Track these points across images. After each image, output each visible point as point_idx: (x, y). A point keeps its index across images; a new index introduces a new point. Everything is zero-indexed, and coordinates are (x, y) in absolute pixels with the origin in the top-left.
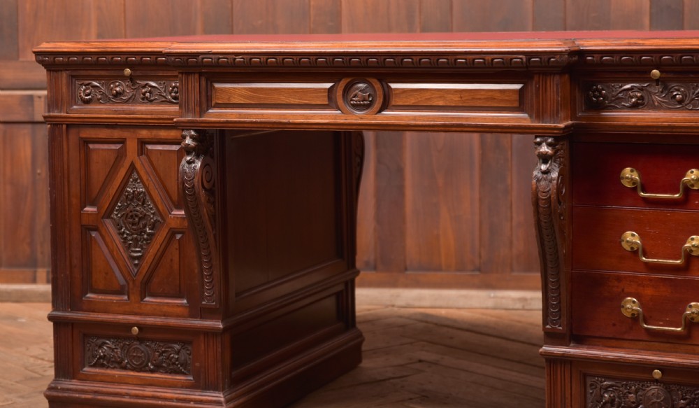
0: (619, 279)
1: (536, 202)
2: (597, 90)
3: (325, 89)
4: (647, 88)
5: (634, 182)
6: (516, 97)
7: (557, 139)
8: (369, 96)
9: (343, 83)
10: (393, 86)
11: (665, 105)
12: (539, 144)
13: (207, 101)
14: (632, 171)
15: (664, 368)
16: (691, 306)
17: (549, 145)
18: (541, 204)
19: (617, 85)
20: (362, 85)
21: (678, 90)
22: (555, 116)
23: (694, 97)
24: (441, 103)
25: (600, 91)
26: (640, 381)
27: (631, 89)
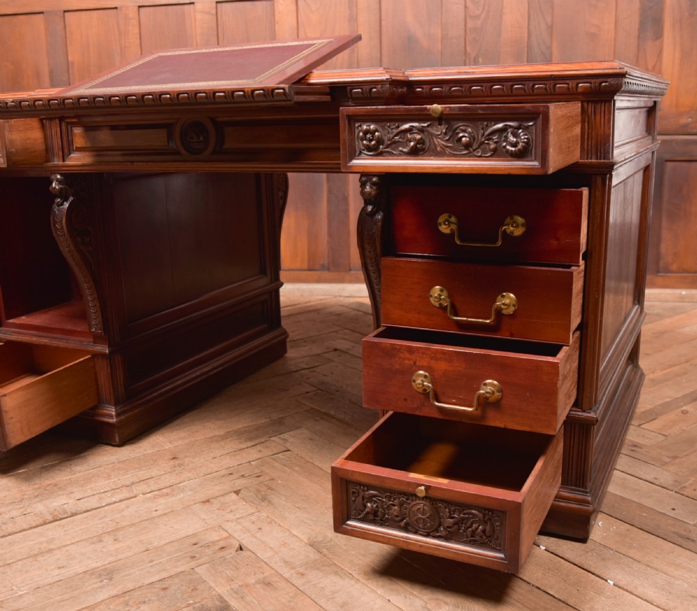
2: (370, 131)
4: (429, 129)
11: (448, 151)
19: (393, 125)
21: (464, 131)
23: (483, 140)
25: (374, 134)
27: (410, 130)
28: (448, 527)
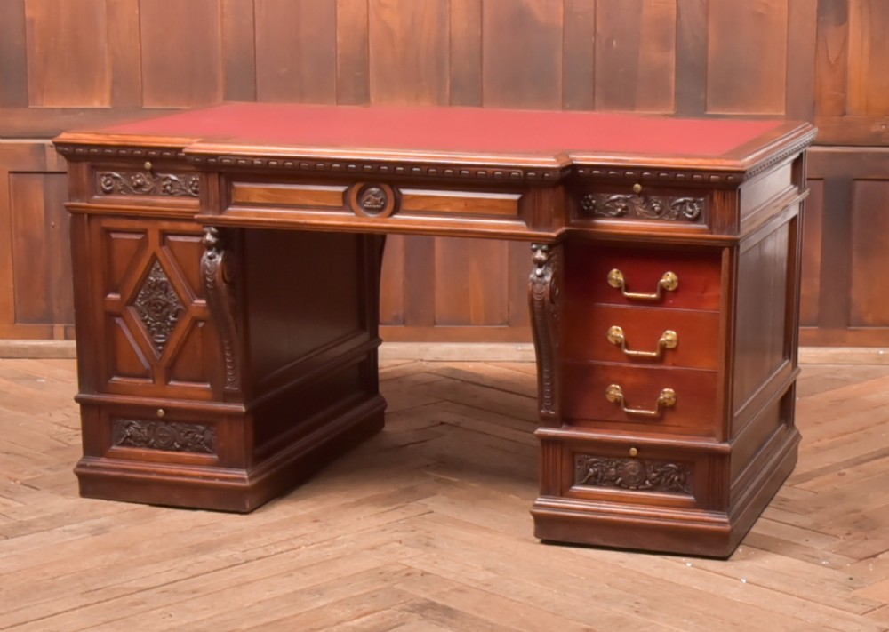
0: (605, 368)
1: (532, 302)
2: (588, 199)
3: (339, 193)
4: (632, 200)
5: (619, 283)
6: (515, 207)
7: (551, 246)
8: (381, 200)
9: (357, 187)
10: (405, 192)
11: (646, 216)
12: (535, 250)
13: (226, 200)
14: (617, 273)
15: (639, 446)
16: (664, 393)
17: (543, 251)
18: (537, 305)
19: (606, 196)
20: (374, 190)
21: (656, 202)
22: (549, 227)
23: (669, 209)
24: (448, 210)
25: (590, 201)
26: (619, 457)
27: (617, 200)
28: (653, 480)
